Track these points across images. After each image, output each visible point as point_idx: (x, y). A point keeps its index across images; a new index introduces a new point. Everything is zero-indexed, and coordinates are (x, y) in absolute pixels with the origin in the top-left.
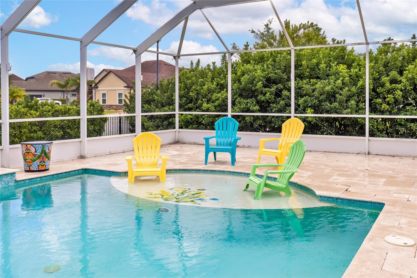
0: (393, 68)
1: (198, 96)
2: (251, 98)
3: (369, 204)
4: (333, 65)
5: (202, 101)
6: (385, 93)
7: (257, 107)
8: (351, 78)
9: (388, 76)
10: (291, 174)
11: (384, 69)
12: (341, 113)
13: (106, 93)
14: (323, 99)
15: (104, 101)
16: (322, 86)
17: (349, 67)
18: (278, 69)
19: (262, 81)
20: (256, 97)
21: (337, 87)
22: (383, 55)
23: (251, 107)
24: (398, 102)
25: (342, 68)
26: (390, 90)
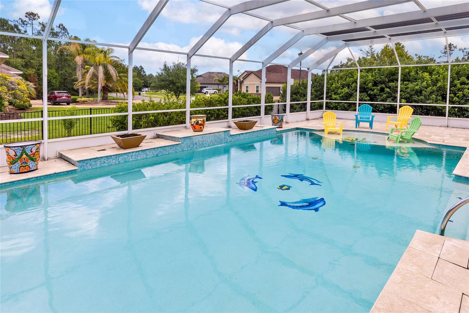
0: (463, 75)
1: (328, 91)
2: (363, 93)
3: (457, 148)
4: (420, 73)
5: (331, 93)
6: (456, 90)
7: (368, 98)
8: (432, 81)
9: (459, 80)
10: (413, 133)
11: (456, 76)
12: (425, 103)
13: (249, 86)
14: (413, 94)
15: (247, 91)
16: (413, 86)
17: (431, 74)
18: (382, 76)
19: (372, 82)
20: (367, 92)
21: (423, 87)
22: (456, 67)
23: (363, 97)
24: (465, 96)
25: (426, 74)
26: (460, 88)
